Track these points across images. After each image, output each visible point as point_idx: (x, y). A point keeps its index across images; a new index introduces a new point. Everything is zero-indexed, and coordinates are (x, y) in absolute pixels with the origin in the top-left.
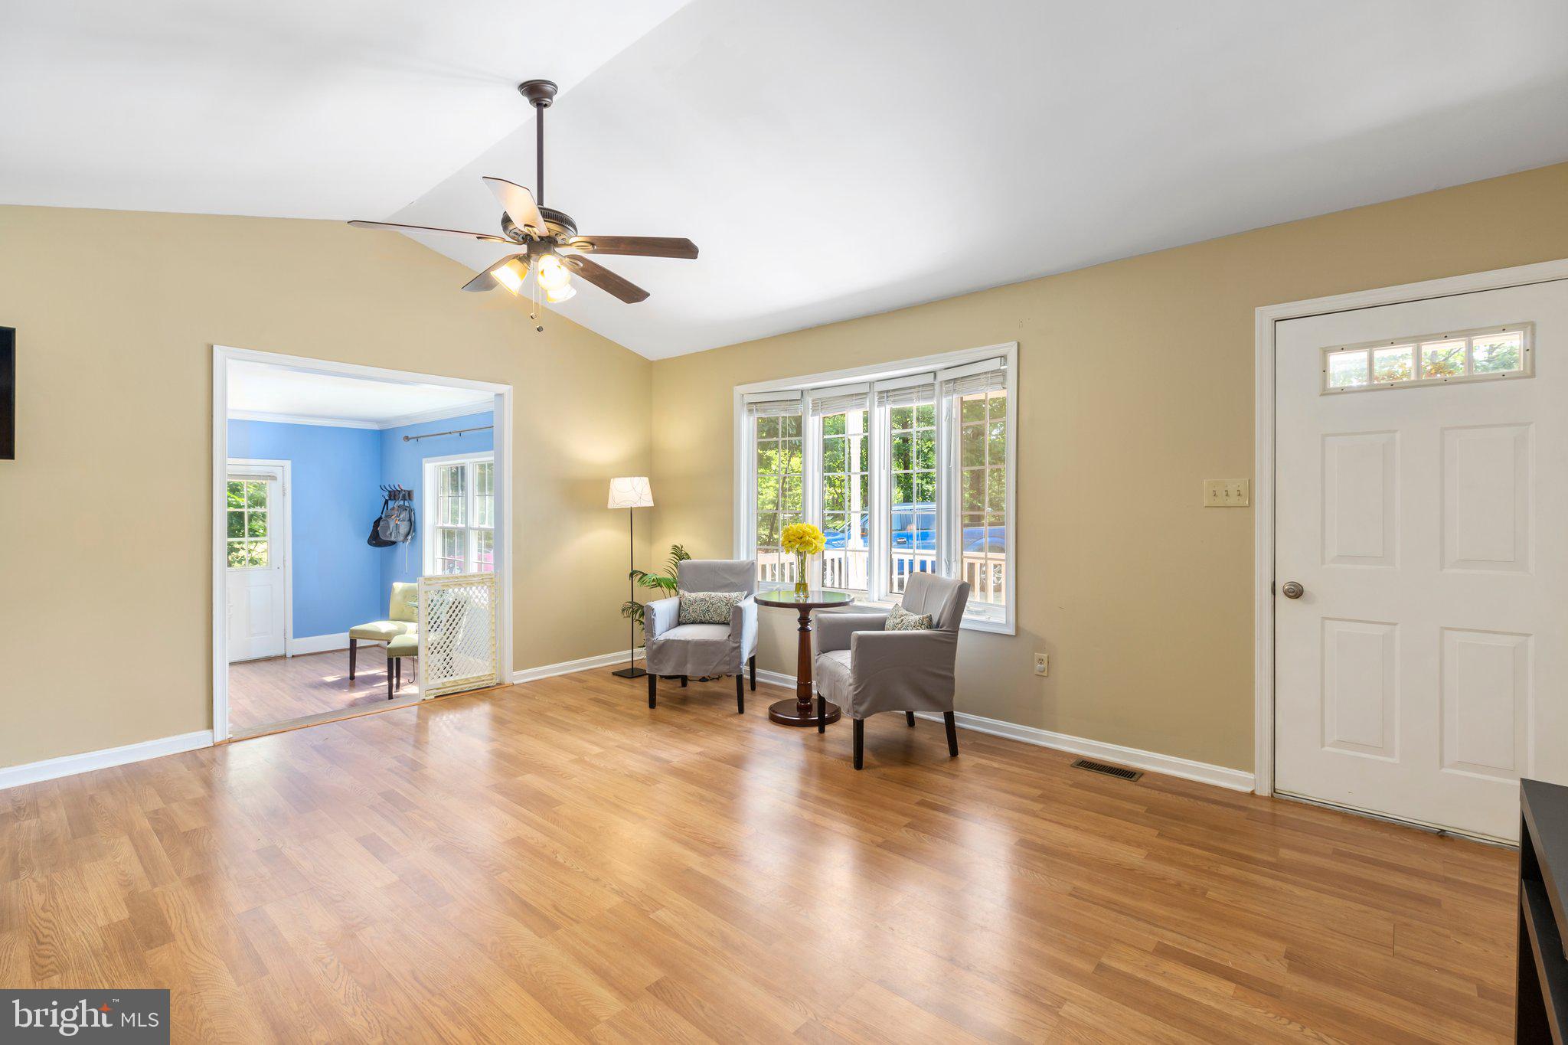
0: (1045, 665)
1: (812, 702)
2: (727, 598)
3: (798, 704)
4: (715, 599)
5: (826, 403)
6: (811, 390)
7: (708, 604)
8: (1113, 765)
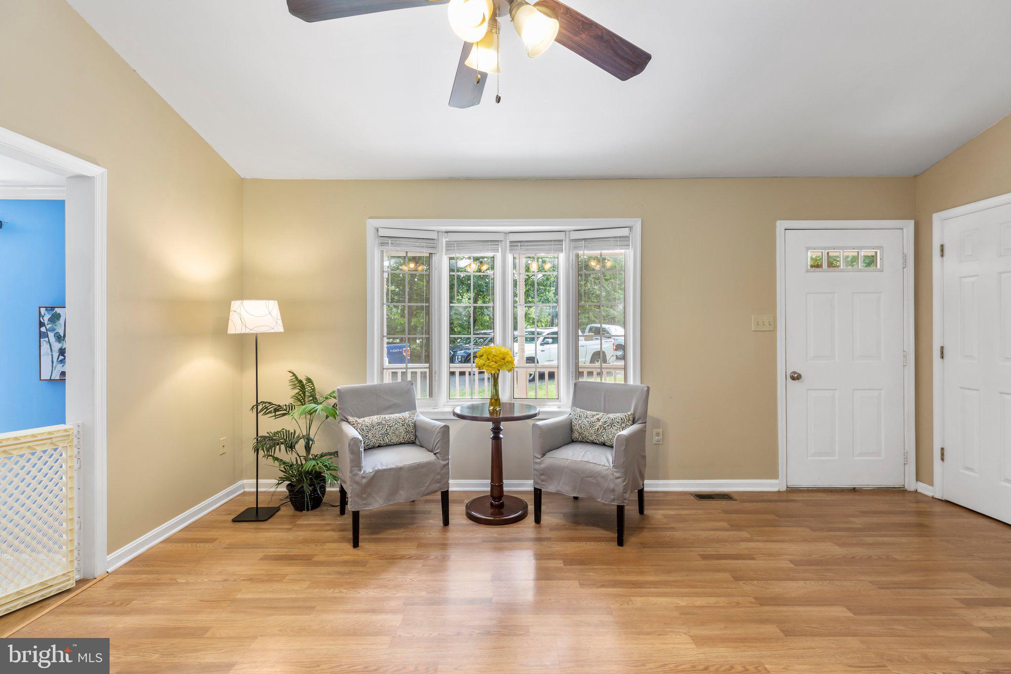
0: (660, 437)
1: (504, 500)
2: (402, 419)
3: (492, 504)
4: (392, 422)
5: (462, 245)
6: (447, 232)
7: (386, 428)
8: (709, 493)
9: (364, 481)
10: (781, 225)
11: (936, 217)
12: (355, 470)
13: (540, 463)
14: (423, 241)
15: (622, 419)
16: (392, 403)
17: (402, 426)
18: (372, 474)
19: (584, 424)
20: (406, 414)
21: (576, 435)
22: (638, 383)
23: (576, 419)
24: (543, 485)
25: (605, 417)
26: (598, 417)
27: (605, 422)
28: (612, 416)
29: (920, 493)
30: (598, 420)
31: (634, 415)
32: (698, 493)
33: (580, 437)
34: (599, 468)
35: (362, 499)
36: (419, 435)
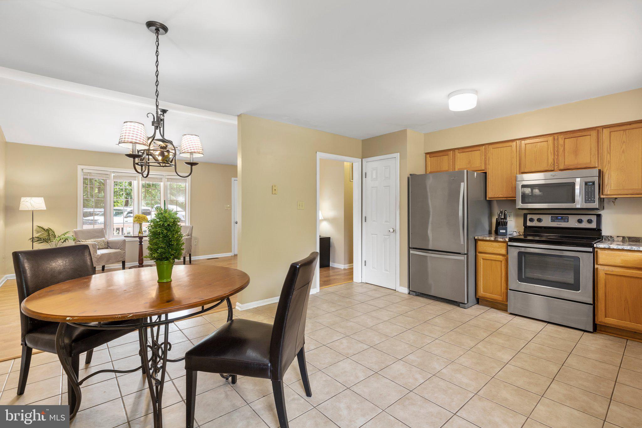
0: (197, 243)
1: (143, 265)
2: (102, 240)
3: (139, 266)
4: (99, 241)
5: (120, 177)
6: (113, 172)
8: (211, 258)
9: (98, 257)
10: (233, 179)
14: (103, 175)
16: (96, 235)
17: (104, 243)
18: (101, 255)
20: (104, 239)
22: (189, 225)
31: (188, 234)
35: (97, 263)
36: (110, 245)
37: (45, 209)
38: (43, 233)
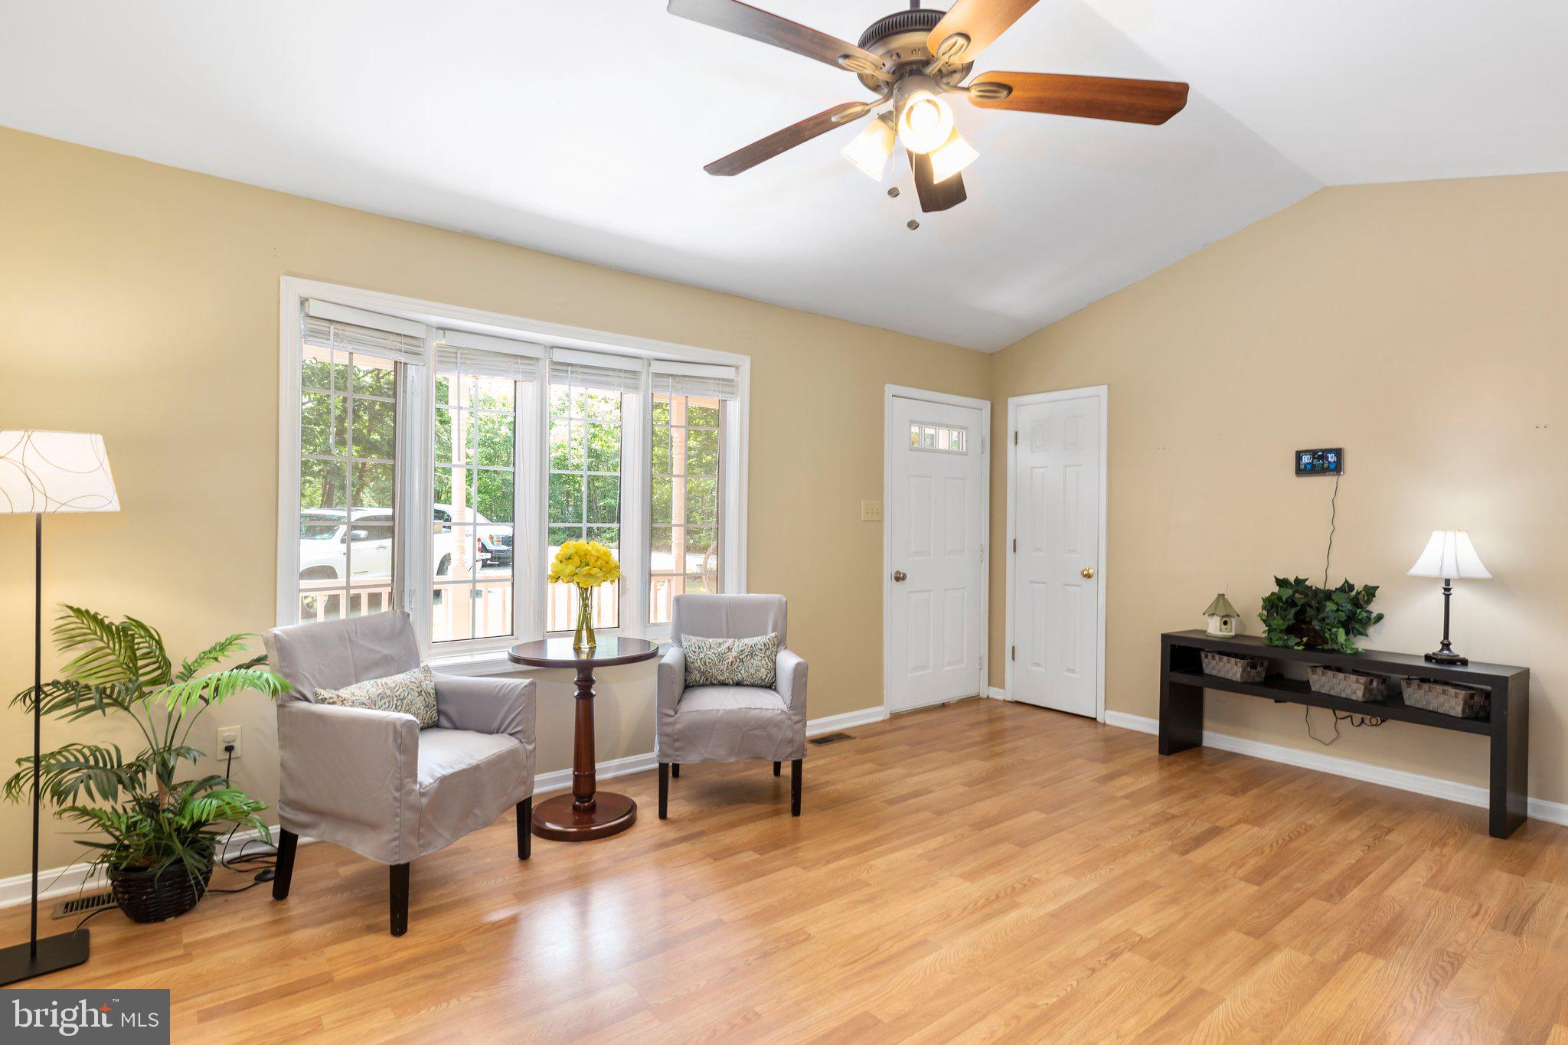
1: (595, 798)
2: (415, 683)
3: (575, 808)
4: (401, 690)
5: (469, 356)
6: (444, 329)
7: (395, 702)
8: (822, 737)
9: (424, 801)
10: (890, 389)
11: (1012, 402)
12: (409, 782)
13: (674, 723)
14: (398, 338)
15: (765, 645)
16: (378, 656)
17: (419, 696)
18: (436, 785)
19: (709, 658)
20: (417, 673)
21: (696, 676)
23: (694, 652)
24: (678, 756)
25: (739, 645)
26: (727, 645)
27: (742, 651)
28: (749, 641)
29: (992, 699)
30: (729, 649)
32: (812, 738)
33: (703, 678)
34: (769, 714)
35: (419, 836)
36: (450, 709)
37: (115, 507)
38: (100, 644)
